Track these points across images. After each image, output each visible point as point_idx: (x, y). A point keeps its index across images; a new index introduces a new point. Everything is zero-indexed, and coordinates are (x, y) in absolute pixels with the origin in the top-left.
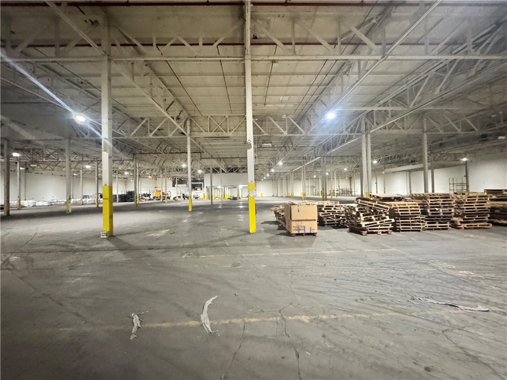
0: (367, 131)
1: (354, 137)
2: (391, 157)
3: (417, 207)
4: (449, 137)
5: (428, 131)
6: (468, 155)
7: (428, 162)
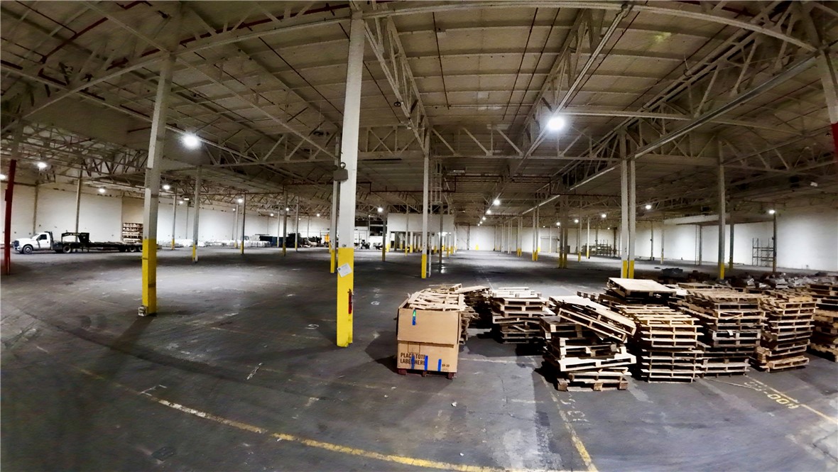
0: (630, 156)
1: (609, 164)
2: (674, 200)
3: (692, 329)
4: (754, 175)
5: (725, 162)
6: (777, 206)
7: (726, 211)
